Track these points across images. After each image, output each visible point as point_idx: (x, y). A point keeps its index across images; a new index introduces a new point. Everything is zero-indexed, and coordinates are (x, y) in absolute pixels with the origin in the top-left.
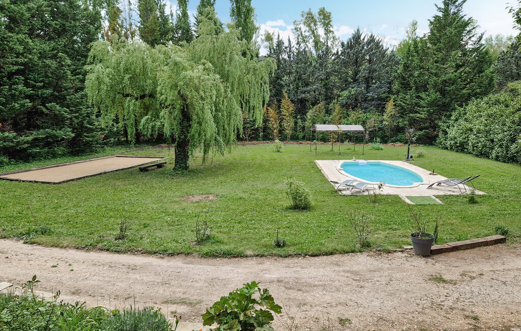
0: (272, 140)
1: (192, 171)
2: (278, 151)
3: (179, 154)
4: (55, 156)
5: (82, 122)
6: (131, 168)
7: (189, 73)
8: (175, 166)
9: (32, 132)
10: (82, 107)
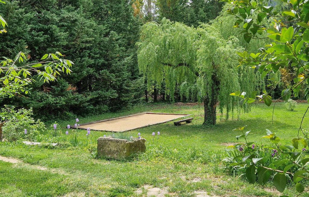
0: (284, 99)
1: (218, 126)
2: (292, 110)
3: (208, 112)
4: (100, 112)
5: (121, 85)
6: (165, 122)
7: (222, 48)
8: (205, 121)
9: (88, 93)
10: (124, 73)
